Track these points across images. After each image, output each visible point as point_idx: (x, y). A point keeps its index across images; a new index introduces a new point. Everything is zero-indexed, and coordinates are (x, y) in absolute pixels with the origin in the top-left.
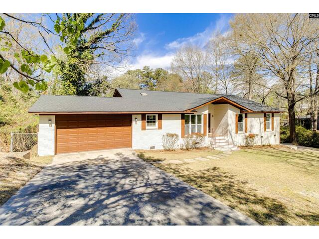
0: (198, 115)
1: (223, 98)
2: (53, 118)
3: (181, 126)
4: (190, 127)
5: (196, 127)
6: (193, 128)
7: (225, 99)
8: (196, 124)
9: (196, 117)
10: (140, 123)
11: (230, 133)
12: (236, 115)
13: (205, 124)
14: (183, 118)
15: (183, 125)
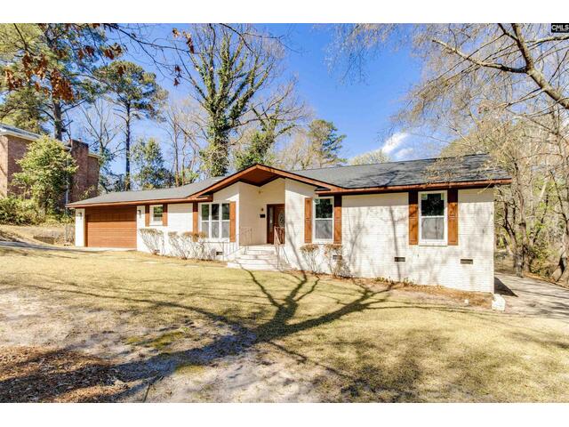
0: (223, 205)
2: (83, 210)
3: (192, 221)
4: (210, 225)
5: (220, 225)
6: (215, 227)
7: (264, 168)
8: (220, 220)
9: (221, 208)
10: (143, 217)
11: (290, 240)
12: (307, 201)
13: (234, 220)
14: (195, 209)
15: (195, 221)
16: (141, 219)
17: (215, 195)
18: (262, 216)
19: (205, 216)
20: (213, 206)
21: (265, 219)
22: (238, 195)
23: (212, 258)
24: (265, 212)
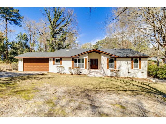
0: (82, 59)
1: (95, 50)
2: (22, 59)
3: (71, 63)
6: (79, 65)
7: (97, 50)
10: (52, 62)
12: (107, 59)
13: (86, 63)
14: (73, 60)
15: (73, 63)
16: (51, 62)
17: (79, 56)
20: (78, 59)
23: (79, 74)
24: (89, 61)
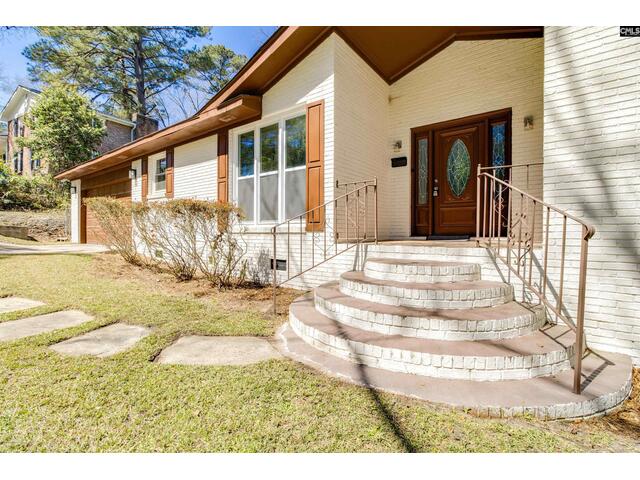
2: (78, 184)
4: (257, 185)
5: (281, 182)
8: (283, 170)
9: (282, 134)
10: (140, 181)
13: (319, 162)
14: (223, 150)
15: (223, 179)
16: (137, 188)
17: (269, 97)
18: (398, 162)
19: (246, 164)
20: (264, 131)
21: (406, 171)
22: (331, 79)
23: (262, 279)
24: (406, 151)
